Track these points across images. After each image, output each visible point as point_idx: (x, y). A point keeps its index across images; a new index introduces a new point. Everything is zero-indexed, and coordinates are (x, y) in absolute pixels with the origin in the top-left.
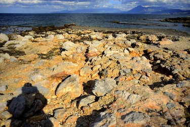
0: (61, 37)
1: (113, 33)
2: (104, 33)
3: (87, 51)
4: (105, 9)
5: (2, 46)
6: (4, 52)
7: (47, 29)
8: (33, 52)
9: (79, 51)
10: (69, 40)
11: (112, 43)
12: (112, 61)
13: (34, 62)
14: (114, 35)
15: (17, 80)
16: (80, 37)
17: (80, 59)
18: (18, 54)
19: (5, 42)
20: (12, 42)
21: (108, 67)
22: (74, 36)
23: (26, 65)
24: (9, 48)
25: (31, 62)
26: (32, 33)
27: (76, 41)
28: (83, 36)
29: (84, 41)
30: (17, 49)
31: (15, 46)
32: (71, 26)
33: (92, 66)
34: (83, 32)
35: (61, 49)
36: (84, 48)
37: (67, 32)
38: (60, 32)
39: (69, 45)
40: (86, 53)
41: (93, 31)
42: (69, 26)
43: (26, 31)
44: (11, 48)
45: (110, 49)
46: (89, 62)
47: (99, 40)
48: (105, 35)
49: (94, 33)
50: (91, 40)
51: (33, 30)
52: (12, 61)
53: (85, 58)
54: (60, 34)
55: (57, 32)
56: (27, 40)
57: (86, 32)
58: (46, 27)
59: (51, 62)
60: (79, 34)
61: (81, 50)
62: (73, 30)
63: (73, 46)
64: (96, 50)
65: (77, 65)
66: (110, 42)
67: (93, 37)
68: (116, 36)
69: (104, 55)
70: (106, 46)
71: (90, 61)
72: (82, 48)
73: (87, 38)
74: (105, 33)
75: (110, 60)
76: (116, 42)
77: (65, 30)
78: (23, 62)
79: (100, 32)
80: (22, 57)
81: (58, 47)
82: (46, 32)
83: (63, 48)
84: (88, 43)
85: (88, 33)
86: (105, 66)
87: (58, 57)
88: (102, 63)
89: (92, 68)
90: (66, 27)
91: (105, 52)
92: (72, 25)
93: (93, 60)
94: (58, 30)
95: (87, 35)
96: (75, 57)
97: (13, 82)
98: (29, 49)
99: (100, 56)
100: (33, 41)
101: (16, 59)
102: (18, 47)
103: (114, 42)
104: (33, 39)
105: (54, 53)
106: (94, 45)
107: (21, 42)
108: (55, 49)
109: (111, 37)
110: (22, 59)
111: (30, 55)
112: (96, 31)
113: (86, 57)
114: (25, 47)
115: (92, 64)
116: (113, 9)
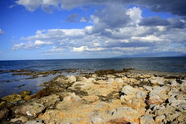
0: (120, 80)
1: (177, 78)
2: (165, 78)
3: (148, 97)
4: (165, 53)
5: (71, 86)
6: (72, 91)
7: (107, 73)
8: (94, 93)
9: (139, 96)
10: (128, 84)
11: (177, 91)
12: (179, 113)
13: (95, 103)
14: (179, 81)
15: (79, 119)
16: (139, 81)
17: (139, 105)
18: (82, 94)
19: (74, 82)
20: (78, 83)
21: (174, 120)
22: (132, 80)
23: (88, 106)
24: (75, 88)
25: (92, 102)
26: (94, 76)
27: (135, 85)
28: (142, 80)
29: (144, 86)
30: (82, 89)
31: (81, 87)
32: (129, 70)
33: (154, 116)
34: (142, 76)
35: (120, 92)
36: (145, 94)
37: (126, 76)
38: (119, 75)
39: (128, 89)
40: (146, 99)
41: (153, 76)
42: (128, 70)
43: (90, 74)
44: (78, 88)
45: (175, 97)
46: (150, 110)
47: (161, 86)
48: (167, 80)
49: (155, 78)
50: (152, 85)
51: (96, 73)
52: (77, 100)
53: (145, 105)
54: (119, 77)
55: (116, 75)
56: (91, 82)
57: (146, 76)
58: (107, 71)
59: (111, 105)
60: (138, 78)
61: (141, 95)
62: (132, 74)
63: (133, 91)
64: (158, 97)
65: (137, 112)
66: (175, 89)
67: (153, 82)
68: (182, 82)
69: (168, 104)
70: (170, 93)
71: (152, 109)
72: (141, 93)
73: (147, 82)
74: (167, 78)
75: (178, 110)
76: (183, 89)
77: (124, 73)
78: (85, 102)
79: (160, 76)
80: (85, 97)
81: (118, 90)
82: (107, 75)
83: (122, 92)
84: (149, 88)
85: (148, 78)
86: (171, 118)
87: (118, 100)
88: (167, 114)
89: (154, 118)
90: (125, 70)
91: (169, 101)
92: (131, 69)
93: (155, 108)
94: (117, 74)
95: (146, 80)
96: (134, 102)
97: (75, 120)
98: (91, 90)
99: (162, 105)
100: (95, 83)
101: (80, 98)
102: (83, 88)
103: (179, 88)
104: (95, 81)
105: (113, 96)
106: (155, 91)
107: (85, 84)
108: (114, 92)
109: (174, 82)
110: (85, 99)
111: (91, 96)
112: (156, 76)
113: (147, 104)
114: (88, 88)
115: (154, 113)
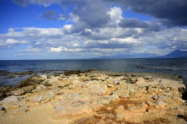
116: (149, 54)
